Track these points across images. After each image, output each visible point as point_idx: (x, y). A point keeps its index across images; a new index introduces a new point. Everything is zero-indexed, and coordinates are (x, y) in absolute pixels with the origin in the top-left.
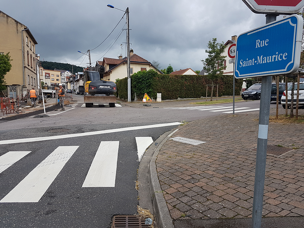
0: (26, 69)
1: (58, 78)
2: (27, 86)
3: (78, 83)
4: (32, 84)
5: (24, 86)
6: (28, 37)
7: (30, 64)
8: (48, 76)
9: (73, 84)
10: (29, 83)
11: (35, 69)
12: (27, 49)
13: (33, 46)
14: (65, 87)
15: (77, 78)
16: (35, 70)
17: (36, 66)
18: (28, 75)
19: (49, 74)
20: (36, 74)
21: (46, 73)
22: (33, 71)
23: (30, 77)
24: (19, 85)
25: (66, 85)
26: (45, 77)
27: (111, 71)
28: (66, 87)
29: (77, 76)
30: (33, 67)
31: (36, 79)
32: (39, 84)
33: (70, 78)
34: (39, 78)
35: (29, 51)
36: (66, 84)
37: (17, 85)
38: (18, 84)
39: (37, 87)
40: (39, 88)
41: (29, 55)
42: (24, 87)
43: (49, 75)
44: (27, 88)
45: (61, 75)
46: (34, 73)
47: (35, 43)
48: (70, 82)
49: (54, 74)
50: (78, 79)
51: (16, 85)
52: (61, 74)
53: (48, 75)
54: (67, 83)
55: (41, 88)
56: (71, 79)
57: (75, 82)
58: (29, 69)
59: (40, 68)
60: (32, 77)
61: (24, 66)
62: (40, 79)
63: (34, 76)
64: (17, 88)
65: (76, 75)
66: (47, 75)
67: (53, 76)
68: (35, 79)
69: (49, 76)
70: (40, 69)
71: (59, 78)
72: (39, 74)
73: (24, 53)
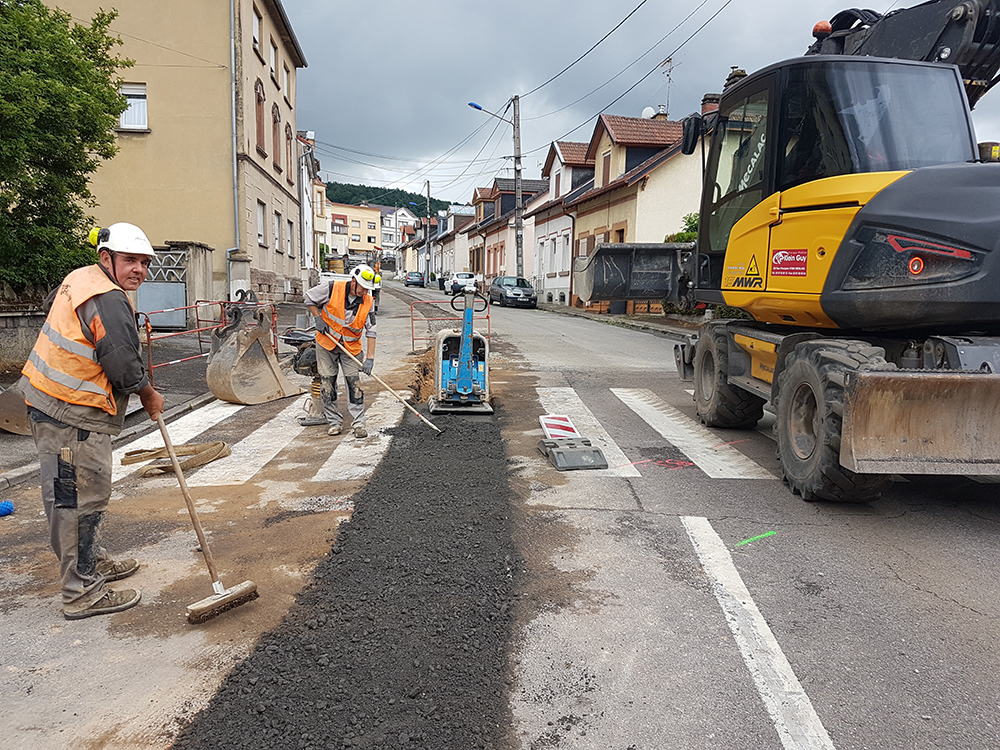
0: (247, 167)
1: (371, 233)
2: (252, 252)
3: (447, 247)
4: (281, 246)
5: (236, 251)
6: (262, 15)
7: (269, 150)
8: (340, 225)
9: (429, 252)
10: (265, 240)
11: (294, 180)
12: (251, 70)
13: (288, 72)
14: (394, 263)
15: (445, 229)
16: (291, 184)
17: (300, 170)
18: (259, 202)
19: (344, 218)
20: (299, 204)
21: (335, 217)
22: (285, 185)
23: (270, 210)
24: (200, 246)
25: (397, 258)
26: (333, 228)
27: (645, 180)
28: (397, 264)
29: (446, 223)
30: (283, 166)
31: (296, 225)
32: (309, 248)
33: (415, 230)
34: (310, 225)
35: (268, 85)
36: (399, 254)
37: (192, 244)
38: (197, 241)
39: (303, 263)
40: (309, 264)
41: (267, 107)
42: (235, 257)
43: (345, 222)
44: (254, 265)
45: (382, 221)
46: (290, 196)
47: (298, 60)
48: (418, 245)
49: (362, 218)
50: (449, 231)
51: (184, 246)
52: (382, 218)
53: (341, 222)
54: (404, 249)
55: (319, 266)
56: (421, 234)
57: (437, 242)
58: (262, 171)
59: (316, 186)
60: (278, 214)
61: (240, 151)
62: (315, 232)
63: (290, 211)
64: (190, 266)
65: (439, 219)
66: (337, 221)
67: (357, 224)
68: (290, 223)
69: (345, 226)
70: (315, 192)
71: (376, 233)
72: (310, 209)
73: (238, 83)
